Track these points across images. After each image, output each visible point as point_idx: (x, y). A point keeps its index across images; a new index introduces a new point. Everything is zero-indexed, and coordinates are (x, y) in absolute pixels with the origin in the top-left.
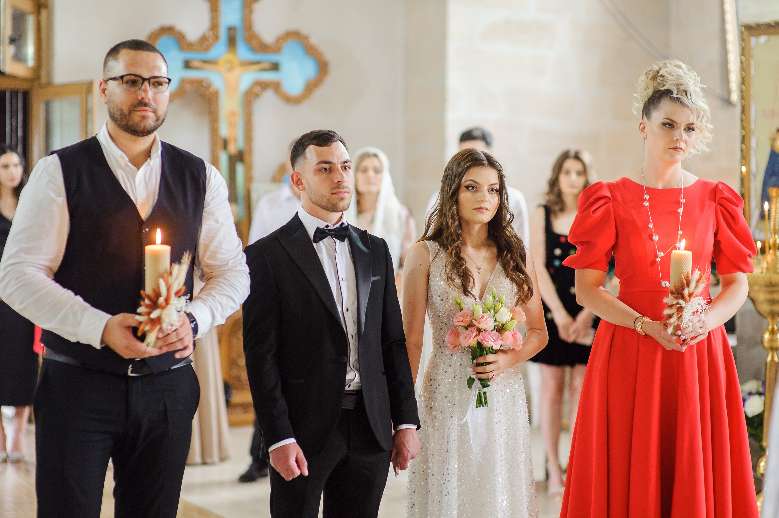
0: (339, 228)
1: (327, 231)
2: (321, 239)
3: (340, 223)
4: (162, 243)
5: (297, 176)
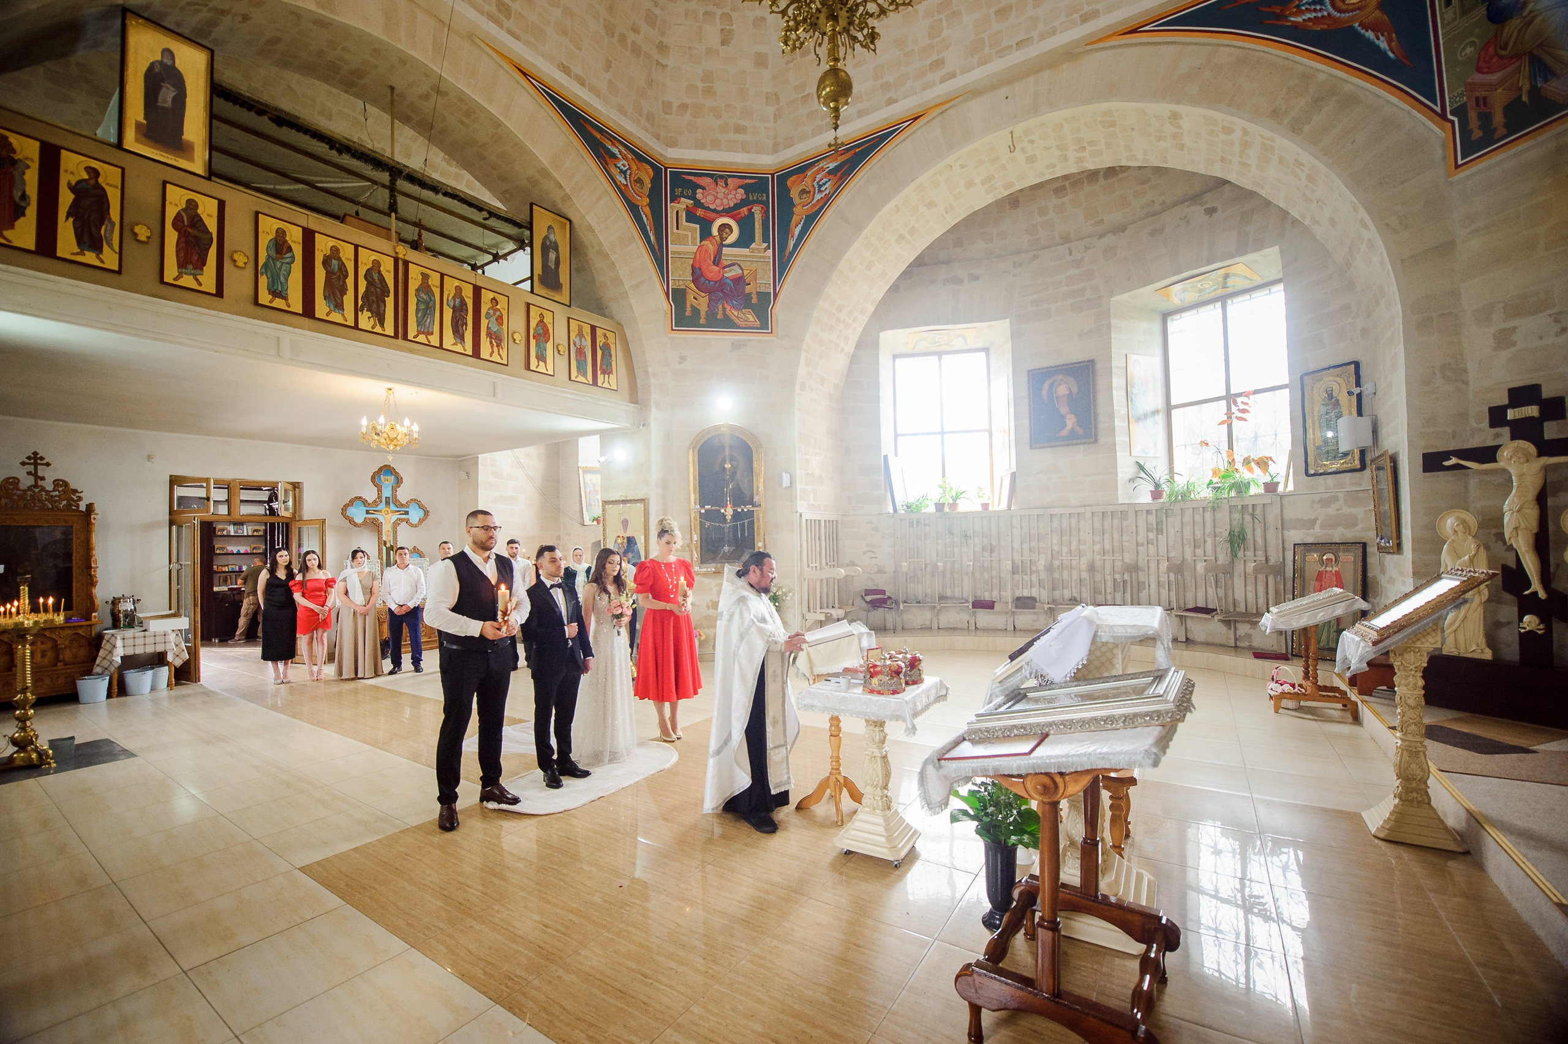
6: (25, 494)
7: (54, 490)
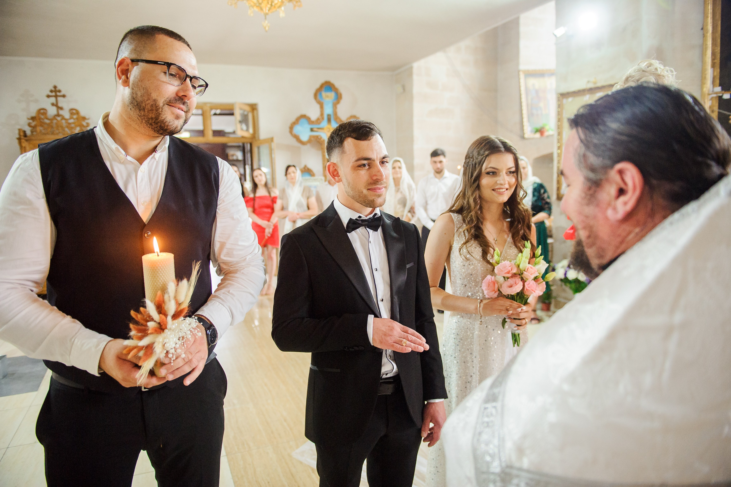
0: (372, 218)
1: (360, 222)
2: (354, 229)
3: (373, 214)
4: (162, 250)
5: (334, 167)
6: (52, 122)
7: (71, 118)
